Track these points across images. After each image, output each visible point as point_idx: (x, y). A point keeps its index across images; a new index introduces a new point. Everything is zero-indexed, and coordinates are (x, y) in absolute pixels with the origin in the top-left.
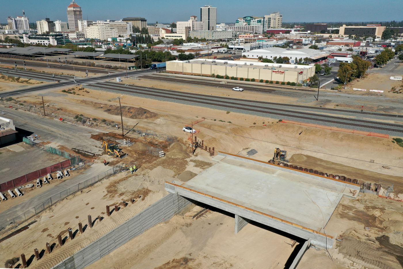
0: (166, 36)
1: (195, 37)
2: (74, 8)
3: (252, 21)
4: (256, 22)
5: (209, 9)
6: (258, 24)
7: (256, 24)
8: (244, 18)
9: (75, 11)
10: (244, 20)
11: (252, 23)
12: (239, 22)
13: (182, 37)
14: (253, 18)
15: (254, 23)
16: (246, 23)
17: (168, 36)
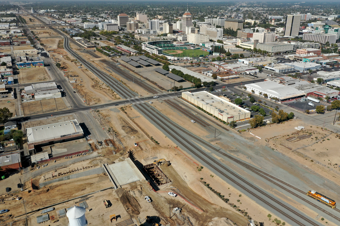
0: (241, 45)
1: (259, 49)
2: (187, 16)
3: (330, 30)
4: (333, 31)
5: (293, 16)
6: (335, 32)
7: (333, 32)
8: (323, 26)
9: (187, 18)
10: (323, 28)
11: (329, 31)
12: (318, 29)
13: (251, 47)
14: (331, 27)
15: (331, 31)
16: (323, 31)
17: (242, 45)
